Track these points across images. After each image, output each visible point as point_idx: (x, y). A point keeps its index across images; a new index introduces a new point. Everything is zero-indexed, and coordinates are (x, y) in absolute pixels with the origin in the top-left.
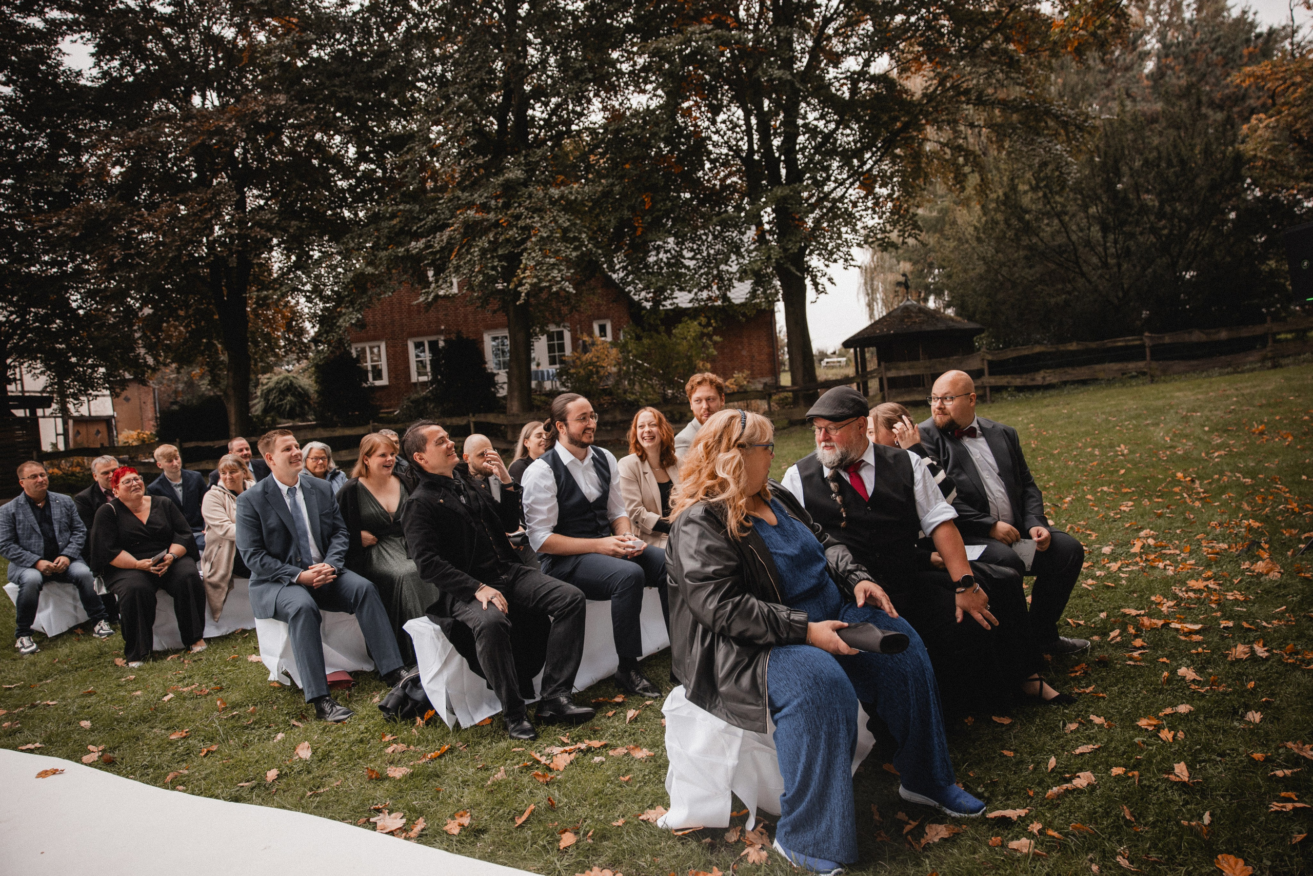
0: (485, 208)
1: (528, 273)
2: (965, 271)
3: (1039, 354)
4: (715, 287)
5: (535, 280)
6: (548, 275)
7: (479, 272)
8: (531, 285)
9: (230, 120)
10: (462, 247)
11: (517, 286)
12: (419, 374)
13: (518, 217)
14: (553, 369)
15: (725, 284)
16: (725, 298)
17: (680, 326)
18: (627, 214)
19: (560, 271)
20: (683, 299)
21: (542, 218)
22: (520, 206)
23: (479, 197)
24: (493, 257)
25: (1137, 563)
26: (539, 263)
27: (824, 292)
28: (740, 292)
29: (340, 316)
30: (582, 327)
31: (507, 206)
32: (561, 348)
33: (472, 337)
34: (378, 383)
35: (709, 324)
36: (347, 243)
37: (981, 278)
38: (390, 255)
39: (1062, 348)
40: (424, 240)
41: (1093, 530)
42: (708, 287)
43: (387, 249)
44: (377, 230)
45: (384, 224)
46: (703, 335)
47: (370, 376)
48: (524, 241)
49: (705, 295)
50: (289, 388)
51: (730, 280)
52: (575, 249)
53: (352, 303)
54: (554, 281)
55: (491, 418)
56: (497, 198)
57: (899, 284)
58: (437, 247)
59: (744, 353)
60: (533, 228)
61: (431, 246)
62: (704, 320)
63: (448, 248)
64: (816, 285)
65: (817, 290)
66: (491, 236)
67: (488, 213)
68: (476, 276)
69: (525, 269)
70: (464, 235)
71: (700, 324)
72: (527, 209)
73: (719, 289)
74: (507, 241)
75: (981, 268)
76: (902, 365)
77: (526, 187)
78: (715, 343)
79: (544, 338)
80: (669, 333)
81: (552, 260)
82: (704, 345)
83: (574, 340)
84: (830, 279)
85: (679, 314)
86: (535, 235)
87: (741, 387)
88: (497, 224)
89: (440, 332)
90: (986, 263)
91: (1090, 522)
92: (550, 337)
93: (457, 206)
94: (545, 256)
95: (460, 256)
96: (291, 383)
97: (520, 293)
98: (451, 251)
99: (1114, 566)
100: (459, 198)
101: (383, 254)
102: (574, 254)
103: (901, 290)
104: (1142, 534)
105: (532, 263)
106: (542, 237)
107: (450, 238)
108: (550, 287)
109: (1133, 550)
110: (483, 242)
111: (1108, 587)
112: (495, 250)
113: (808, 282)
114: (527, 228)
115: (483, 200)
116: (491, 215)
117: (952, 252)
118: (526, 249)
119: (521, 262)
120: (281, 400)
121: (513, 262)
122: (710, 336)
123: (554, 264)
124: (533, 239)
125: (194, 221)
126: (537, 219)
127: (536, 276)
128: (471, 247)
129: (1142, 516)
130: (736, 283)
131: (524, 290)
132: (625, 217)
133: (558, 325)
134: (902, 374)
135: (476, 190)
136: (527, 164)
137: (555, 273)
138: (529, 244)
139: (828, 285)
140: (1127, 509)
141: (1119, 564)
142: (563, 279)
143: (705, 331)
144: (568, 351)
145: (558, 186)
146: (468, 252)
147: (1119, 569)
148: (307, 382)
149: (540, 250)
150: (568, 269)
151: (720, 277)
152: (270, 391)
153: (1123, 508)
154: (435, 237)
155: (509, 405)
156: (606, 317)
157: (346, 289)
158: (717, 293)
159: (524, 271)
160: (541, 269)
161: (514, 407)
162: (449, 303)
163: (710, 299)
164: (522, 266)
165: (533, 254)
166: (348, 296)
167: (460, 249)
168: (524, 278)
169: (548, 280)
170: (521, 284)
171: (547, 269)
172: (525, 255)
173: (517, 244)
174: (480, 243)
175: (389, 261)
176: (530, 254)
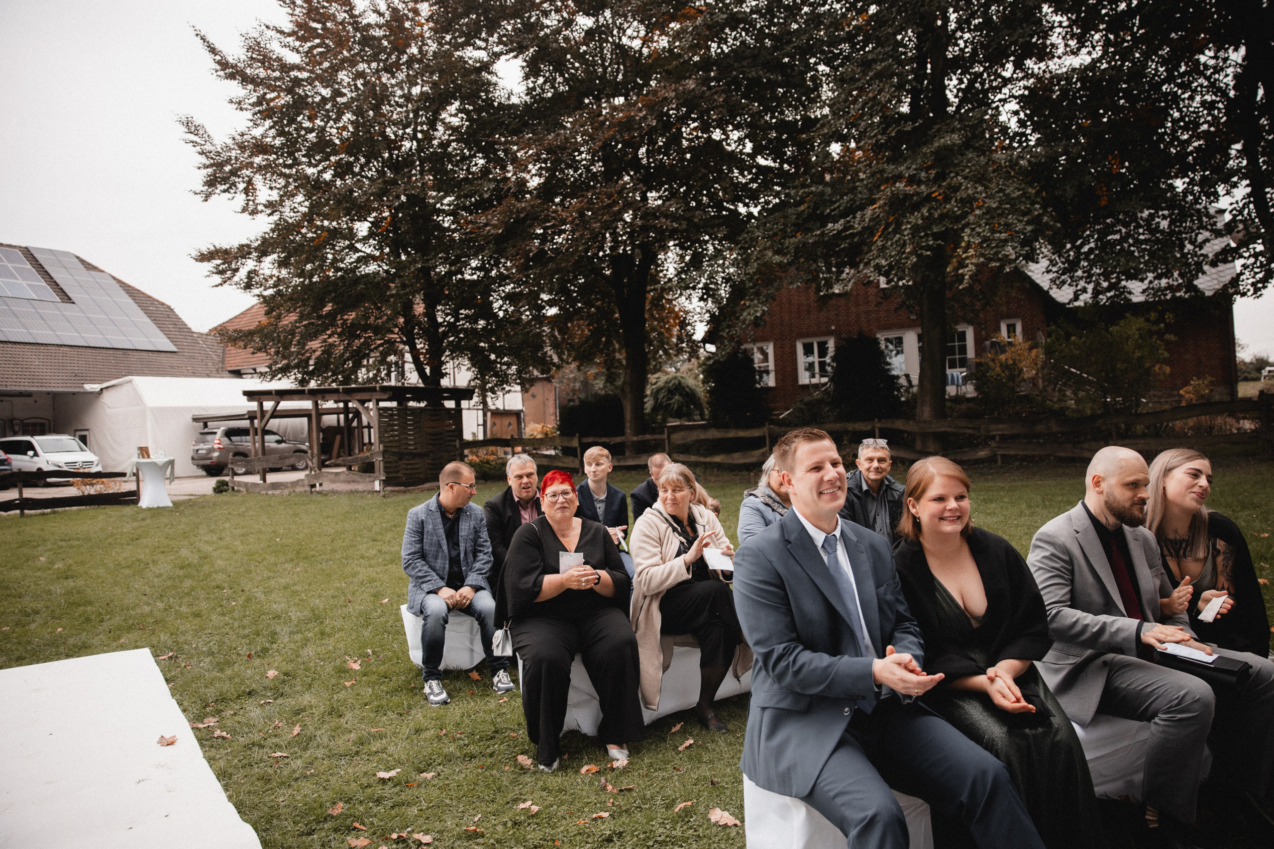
0: (912, 180)
1: (971, 252)
4: (1176, 274)
5: (982, 260)
6: (997, 253)
7: (910, 253)
8: (976, 265)
9: (640, 110)
10: (889, 225)
11: (956, 269)
12: (808, 376)
13: (956, 188)
15: (1191, 269)
16: (1191, 287)
17: (1122, 323)
18: (1088, 180)
21: (986, 187)
22: (957, 174)
23: (906, 170)
24: (927, 235)
26: (985, 239)
29: (743, 310)
30: (987, 327)
31: (941, 177)
32: (963, 349)
35: (1161, 320)
38: (799, 242)
40: (842, 221)
42: (1168, 274)
43: (795, 236)
44: (785, 217)
45: (790, 211)
46: (1150, 333)
48: (965, 215)
49: (1163, 283)
50: (677, 388)
51: (1199, 264)
52: (1029, 223)
53: (757, 294)
54: (1006, 260)
55: (899, 424)
56: (928, 168)
58: (858, 227)
60: (976, 200)
61: (852, 227)
63: (869, 231)
66: (925, 211)
67: (919, 186)
68: (907, 258)
69: (968, 247)
70: (891, 212)
71: (1147, 320)
72: (965, 178)
73: (1181, 275)
74: (942, 217)
77: (963, 155)
78: (1168, 343)
81: (1003, 236)
83: (978, 341)
85: (1126, 309)
86: (979, 208)
87: (1202, 396)
88: (928, 198)
89: (830, 333)
93: (880, 180)
94: (993, 231)
95: (885, 236)
96: (680, 383)
97: (963, 275)
98: (874, 232)
100: (884, 172)
101: (793, 240)
102: (1028, 228)
105: (978, 240)
106: (989, 210)
107: (874, 216)
108: (1002, 267)
110: (915, 218)
112: (930, 227)
114: (968, 202)
115: (912, 171)
116: (923, 188)
118: (967, 225)
119: (962, 239)
120: (669, 399)
121: (951, 240)
122: (1160, 335)
123: (1005, 240)
124: (977, 212)
125: (603, 215)
126: (980, 189)
127: (983, 255)
128: (900, 224)
130: (1206, 268)
131: (967, 272)
135: (902, 163)
136: (965, 128)
137: (1005, 252)
138: (971, 218)
142: (1017, 258)
143: (1154, 328)
144: (971, 353)
146: (895, 232)
148: (694, 382)
149: (987, 224)
151: (1184, 261)
152: (659, 390)
154: (854, 217)
155: (918, 410)
156: (1015, 316)
157: (750, 280)
158: (1180, 281)
159: (965, 251)
160: (988, 246)
161: (926, 412)
162: (843, 301)
163: (1169, 287)
164: (963, 244)
165: (978, 230)
166: (751, 288)
167: (886, 228)
168: (967, 258)
169: (999, 260)
170: (962, 264)
171: (997, 246)
172: (967, 231)
173: (957, 219)
174: (912, 219)
175: (797, 249)
176: (973, 230)
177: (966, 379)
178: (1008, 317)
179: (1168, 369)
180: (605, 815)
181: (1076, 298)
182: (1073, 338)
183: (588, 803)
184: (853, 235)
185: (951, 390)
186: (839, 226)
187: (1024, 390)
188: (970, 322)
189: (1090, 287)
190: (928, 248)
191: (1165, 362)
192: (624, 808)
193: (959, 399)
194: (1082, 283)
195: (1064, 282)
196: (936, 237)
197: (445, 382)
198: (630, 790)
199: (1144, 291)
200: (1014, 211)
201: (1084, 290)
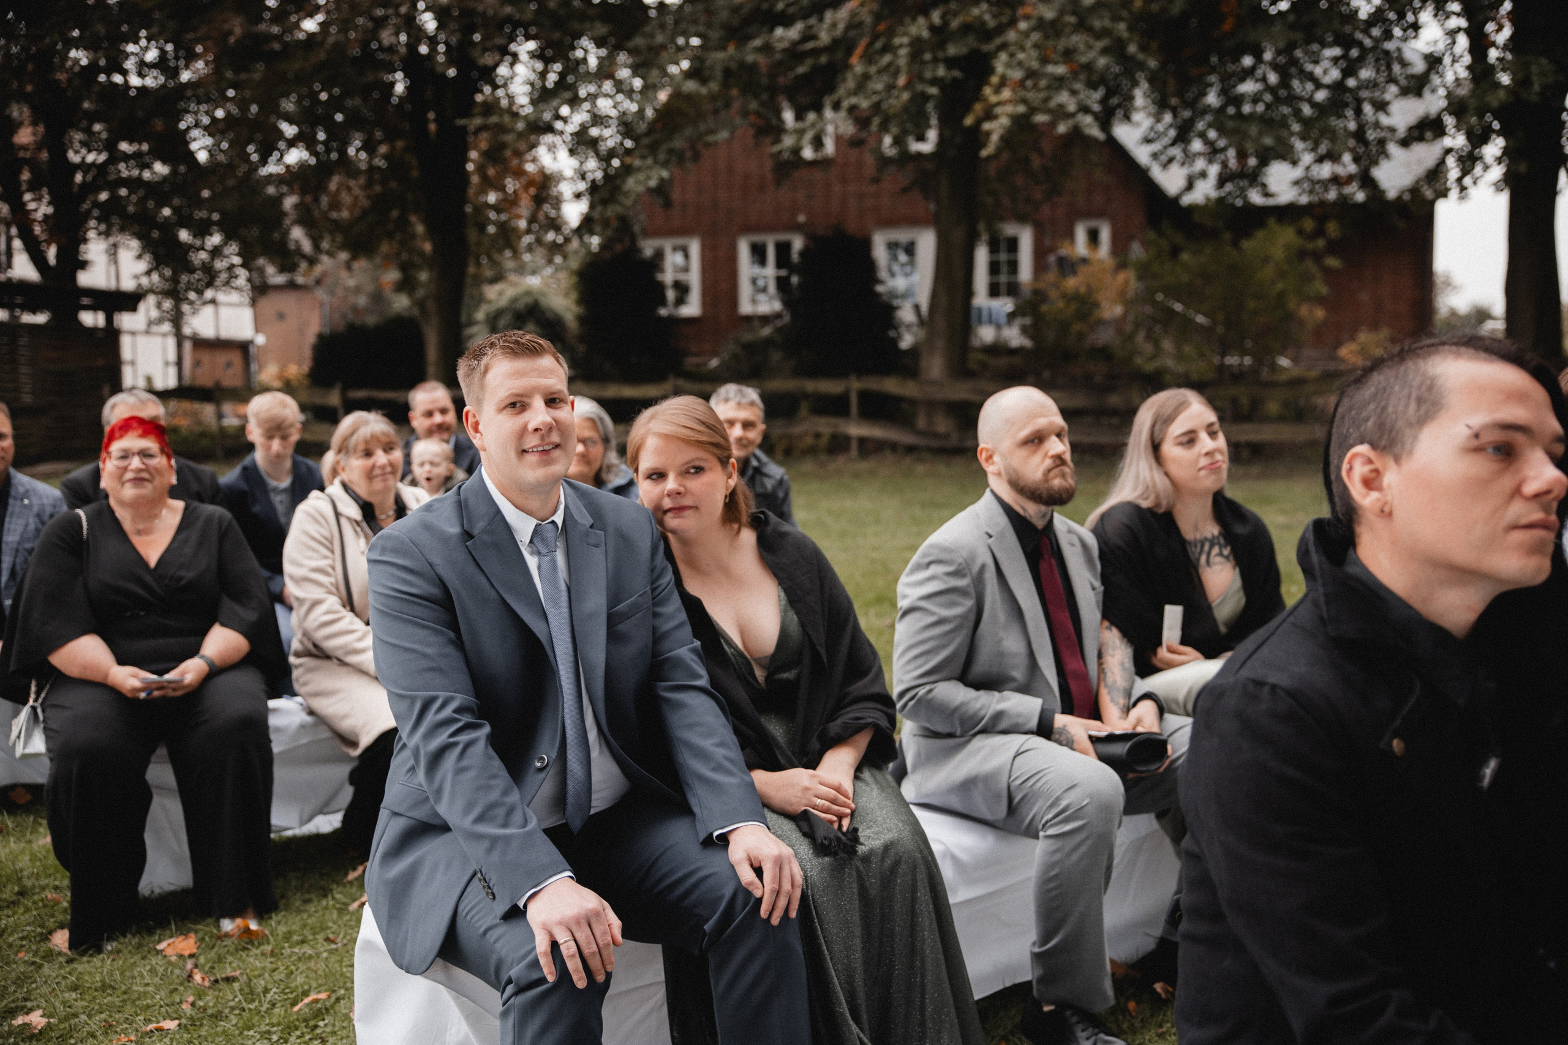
1: (1006, 94)
4: (1347, 157)
5: (1021, 109)
6: (1047, 100)
7: (905, 87)
8: (1011, 116)
10: (875, 37)
11: (979, 122)
12: (756, 300)
14: (1005, 305)
15: (1370, 150)
16: (1367, 181)
17: (1261, 234)
19: (1074, 93)
20: (1283, 182)
24: (935, 60)
26: (1031, 74)
28: (1398, 170)
30: (1055, 230)
32: (1013, 266)
34: (682, 311)
35: (1320, 232)
36: (652, 36)
38: (731, 58)
40: (799, 26)
42: (1333, 156)
46: (1302, 254)
47: (670, 297)
48: (1000, 30)
49: (1325, 170)
51: (1382, 142)
53: (655, 149)
54: (1060, 113)
55: (891, 385)
58: (825, 37)
59: (1364, 297)
60: (1023, 3)
61: (814, 37)
62: (1309, 224)
63: (843, 45)
68: (901, 97)
69: (1001, 86)
70: (879, 18)
71: (1300, 232)
73: (1356, 160)
74: (967, 28)
78: (1327, 272)
80: (1236, 244)
81: (1060, 70)
82: (1306, 274)
83: (1039, 252)
86: (1027, 17)
92: (994, 248)
94: (1045, 60)
95: (869, 58)
96: (536, 302)
97: (988, 134)
98: (849, 51)
101: (720, 55)
102: (1101, 62)
105: (1017, 74)
106: (1042, 23)
107: (851, 22)
108: (1053, 124)
110: (920, 29)
112: (941, 45)
118: (1004, 46)
119: (991, 71)
121: (976, 70)
122: (1317, 257)
123: (1063, 78)
124: (1023, 25)
127: (1024, 101)
128: (893, 36)
130: (1393, 148)
131: (996, 128)
137: (1064, 96)
138: (1011, 36)
142: (1079, 110)
143: (1310, 246)
144: (1025, 273)
146: (887, 48)
148: (562, 302)
149: (1036, 47)
150: (1090, 89)
154: (821, 20)
155: (924, 363)
156: (1100, 214)
158: (1352, 168)
159: (998, 90)
160: (1035, 86)
161: (935, 366)
162: (818, 174)
163: (1335, 180)
164: (995, 80)
165: (1021, 56)
167: (870, 44)
168: (999, 104)
169: (1048, 111)
170: (989, 116)
171: (1048, 87)
172: (1003, 57)
173: (987, 35)
174: (913, 30)
175: (727, 72)
176: (1012, 55)
177: (1011, 316)
178: (1087, 215)
179: (1320, 313)
180: (171, 1025)
181: (1190, 186)
182: (1185, 257)
183: (148, 1007)
184: (816, 52)
185: (986, 334)
186: (794, 33)
187: (1104, 337)
188: (1022, 218)
189: (1214, 170)
190: (934, 82)
191: (1320, 300)
192: (210, 1011)
193: (997, 349)
194: (1200, 164)
195: (1171, 160)
196: (951, 63)
197: (85, 279)
198: (229, 980)
199: (1297, 183)
200: (1082, 26)
201: (1203, 175)
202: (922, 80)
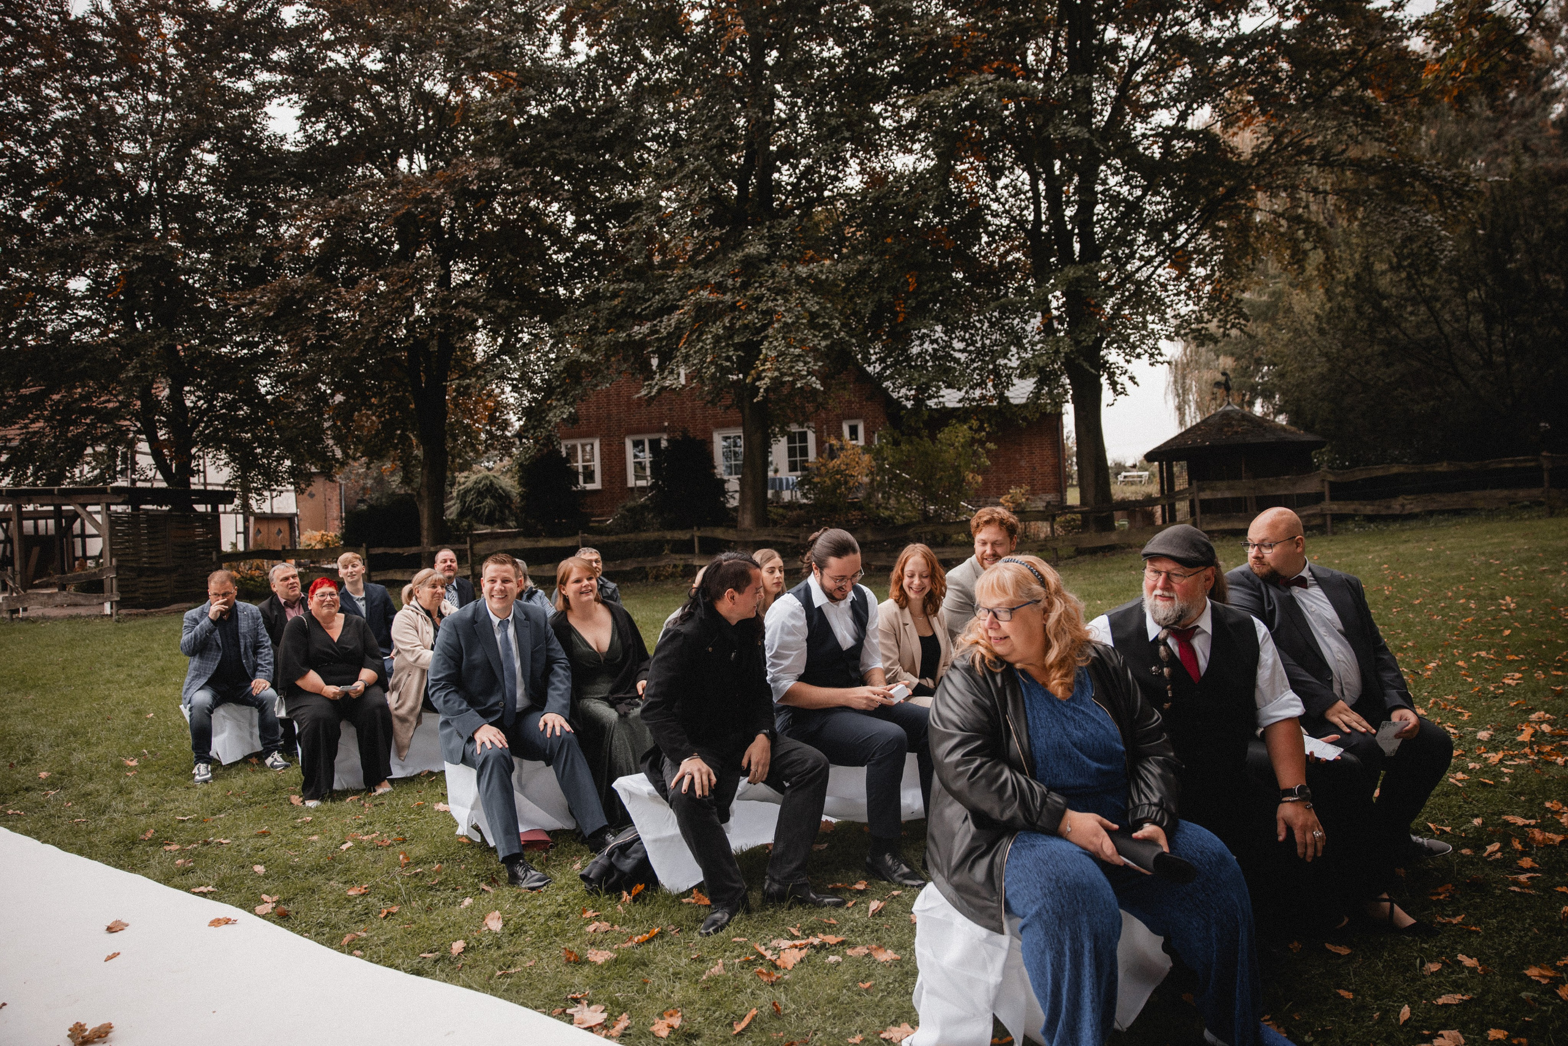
0: (720, 288)
1: (768, 365)
2: (1303, 369)
3: (1396, 475)
4: (990, 384)
5: (776, 374)
6: (791, 368)
7: (711, 362)
8: (771, 378)
9: (438, 187)
10: (692, 333)
11: (755, 380)
12: (637, 478)
13: (759, 299)
14: (793, 477)
15: (1002, 381)
16: (1003, 398)
17: (946, 430)
18: (887, 297)
19: (806, 363)
20: (951, 398)
21: (786, 300)
22: (761, 286)
23: (714, 275)
24: (728, 345)
25: (1525, 756)
26: (781, 354)
27: (1124, 392)
28: (1021, 391)
29: (550, 410)
30: (829, 428)
31: (745, 286)
32: (804, 451)
33: (700, 437)
34: (590, 487)
35: (981, 428)
36: (561, 326)
37: (1323, 378)
38: (610, 340)
39: (1428, 468)
40: (649, 324)
41: (1464, 708)
42: (982, 384)
43: (606, 334)
44: (596, 311)
45: (603, 304)
46: (973, 441)
47: (581, 478)
48: (764, 327)
49: (978, 393)
50: (489, 489)
51: (1009, 376)
52: (825, 338)
53: (564, 394)
54: (798, 375)
55: (720, 533)
56: (734, 276)
57: (1218, 384)
58: (664, 332)
59: (1023, 463)
60: (776, 312)
61: (657, 332)
62: (975, 424)
63: (676, 334)
64: (1114, 384)
65: (1115, 390)
66: (727, 321)
67: (724, 293)
68: (708, 368)
69: (765, 360)
70: (695, 319)
71: (970, 428)
72: (769, 289)
73: (995, 386)
74: (746, 326)
75: (1322, 367)
76: (1219, 484)
77: (769, 264)
78: (988, 451)
79: (784, 441)
80: (933, 438)
81: (797, 351)
82: (975, 453)
83: (820, 443)
84: (1132, 378)
85: (946, 415)
86: (778, 321)
87: (1019, 505)
88: (733, 307)
89: (664, 430)
90: (1329, 360)
91: (1462, 696)
92: (791, 440)
93: (687, 286)
94: (789, 345)
95: (690, 344)
96: (492, 483)
97: (759, 388)
98: (680, 338)
99: (1494, 758)
100: (691, 277)
101: (603, 338)
102: (823, 344)
103: (1220, 392)
104: (1534, 717)
105: (774, 354)
106: (786, 323)
107: (679, 322)
108: (793, 383)
109: (1520, 738)
110: (718, 328)
111: (1485, 785)
112: (731, 337)
113: (1104, 380)
114: (769, 312)
115: (719, 279)
116: (728, 297)
117: (1286, 345)
118: (766, 337)
119: (760, 352)
120: (479, 502)
121: (750, 352)
122: (982, 443)
123: (799, 355)
124: (776, 326)
125: (393, 300)
126: (780, 301)
127: (778, 369)
128: (701, 334)
129: (1534, 693)
130: (1015, 381)
131: (763, 384)
132: (885, 300)
133: (801, 425)
134: (1219, 496)
135: (711, 267)
136: (771, 237)
137: (800, 366)
138: (770, 331)
139: (1129, 385)
140: (1513, 683)
141: (1501, 755)
142: (809, 373)
143: (977, 436)
144: (812, 455)
145: (807, 263)
146: (699, 339)
147: (1501, 761)
148: (509, 484)
149: (784, 338)
150: (816, 361)
151: (996, 372)
152: (467, 491)
153: (1506, 681)
154: (661, 321)
155: (741, 517)
156: (858, 417)
157: (557, 378)
158: (993, 392)
159: (763, 363)
160: (784, 360)
161: (746, 520)
162: (675, 396)
164: (761, 357)
165: (775, 343)
166: (559, 387)
167: (690, 335)
168: (764, 370)
169: (792, 374)
170: (759, 378)
171: (791, 361)
172: (766, 343)
173: (757, 331)
174: (714, 329)
176: (771, 343)
177: (800, 484)
178: (851, 417)
179: (980, 479)
182: (903, 444)
184: (658, 340)
185: (786, 496)
187: (857, 496)
190: (727, 358)
191: (982, 471)
193: (791, 505)
197: (196, 483)
199: (961, 401)
200: (810, 325)
202: (719, 357)
